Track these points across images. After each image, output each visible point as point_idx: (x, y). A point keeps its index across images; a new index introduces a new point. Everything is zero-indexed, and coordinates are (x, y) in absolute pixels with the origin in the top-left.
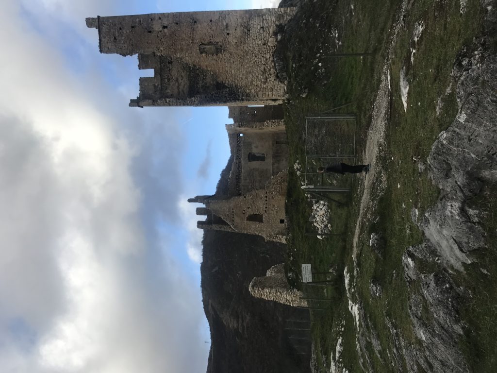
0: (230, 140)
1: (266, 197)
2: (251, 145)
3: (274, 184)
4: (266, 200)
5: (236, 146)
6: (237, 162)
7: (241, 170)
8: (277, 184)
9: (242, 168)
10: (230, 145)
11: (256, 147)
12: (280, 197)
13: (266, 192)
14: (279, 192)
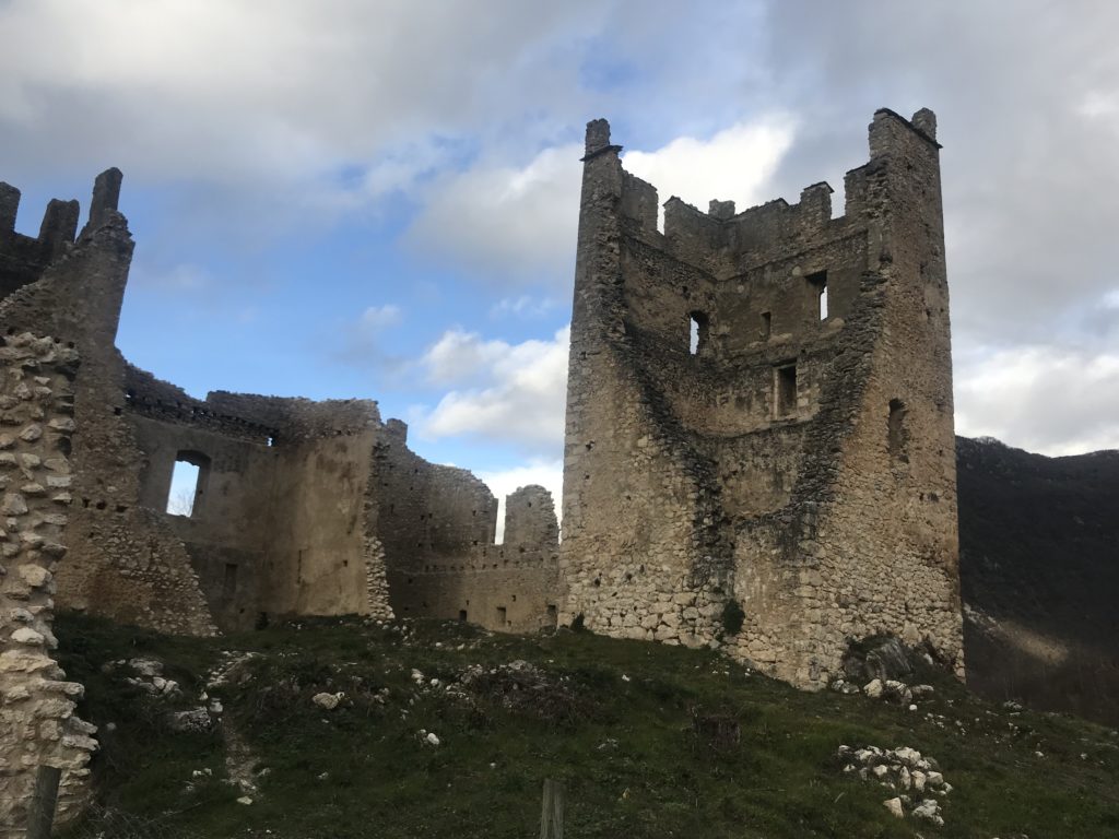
0: (266, 398)
1: (101, 506)
2: (236, 470)
3: (154, 546)
4: (86, 502)
5: (240, 416)
6: (184, 407)
7: (150, 416)
8: (152, 561)
9: (158, 417)
10: (248, 396)
11: (225, 489)
12: (94, 568)
13: (121, 509)
14: (115, 565)
